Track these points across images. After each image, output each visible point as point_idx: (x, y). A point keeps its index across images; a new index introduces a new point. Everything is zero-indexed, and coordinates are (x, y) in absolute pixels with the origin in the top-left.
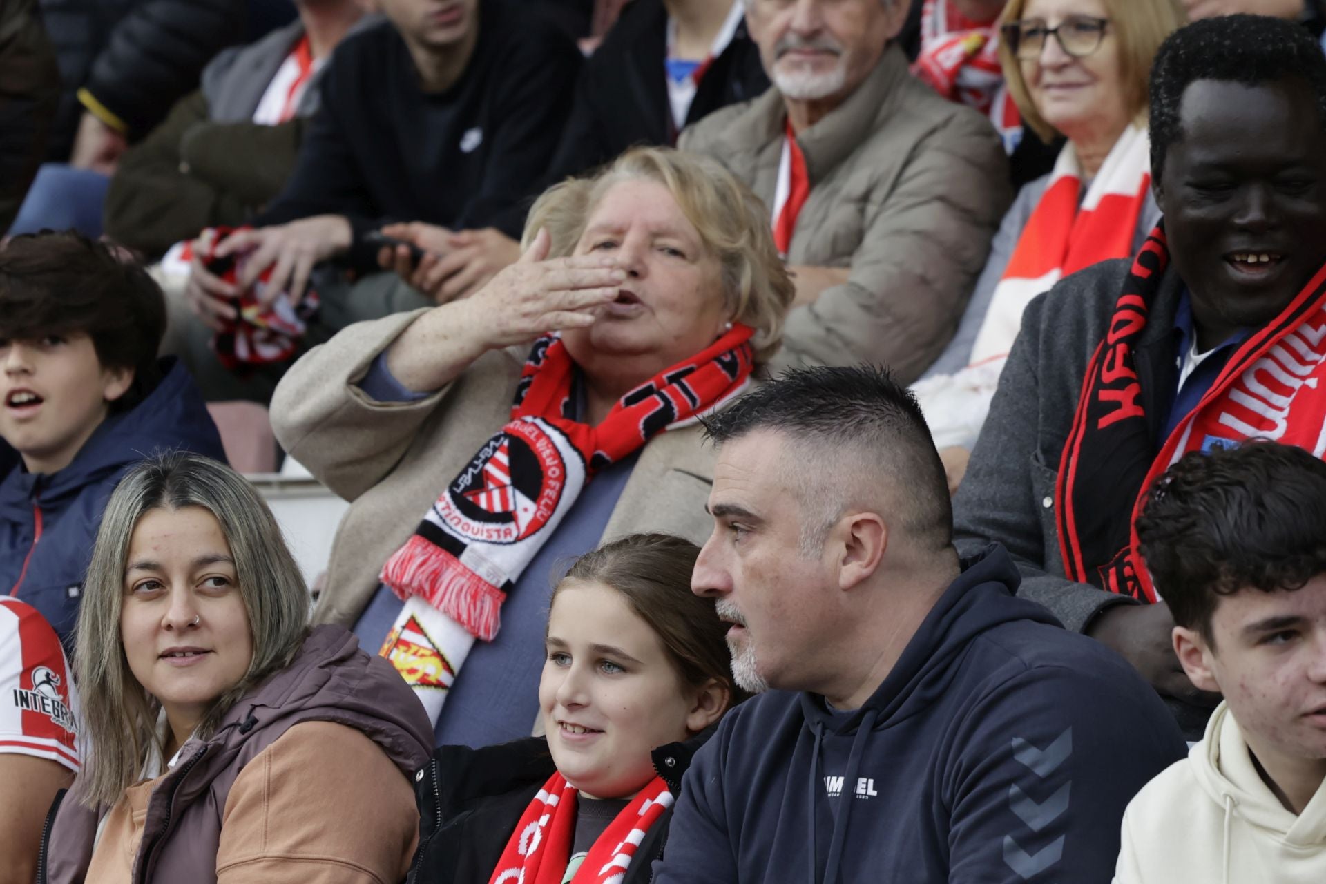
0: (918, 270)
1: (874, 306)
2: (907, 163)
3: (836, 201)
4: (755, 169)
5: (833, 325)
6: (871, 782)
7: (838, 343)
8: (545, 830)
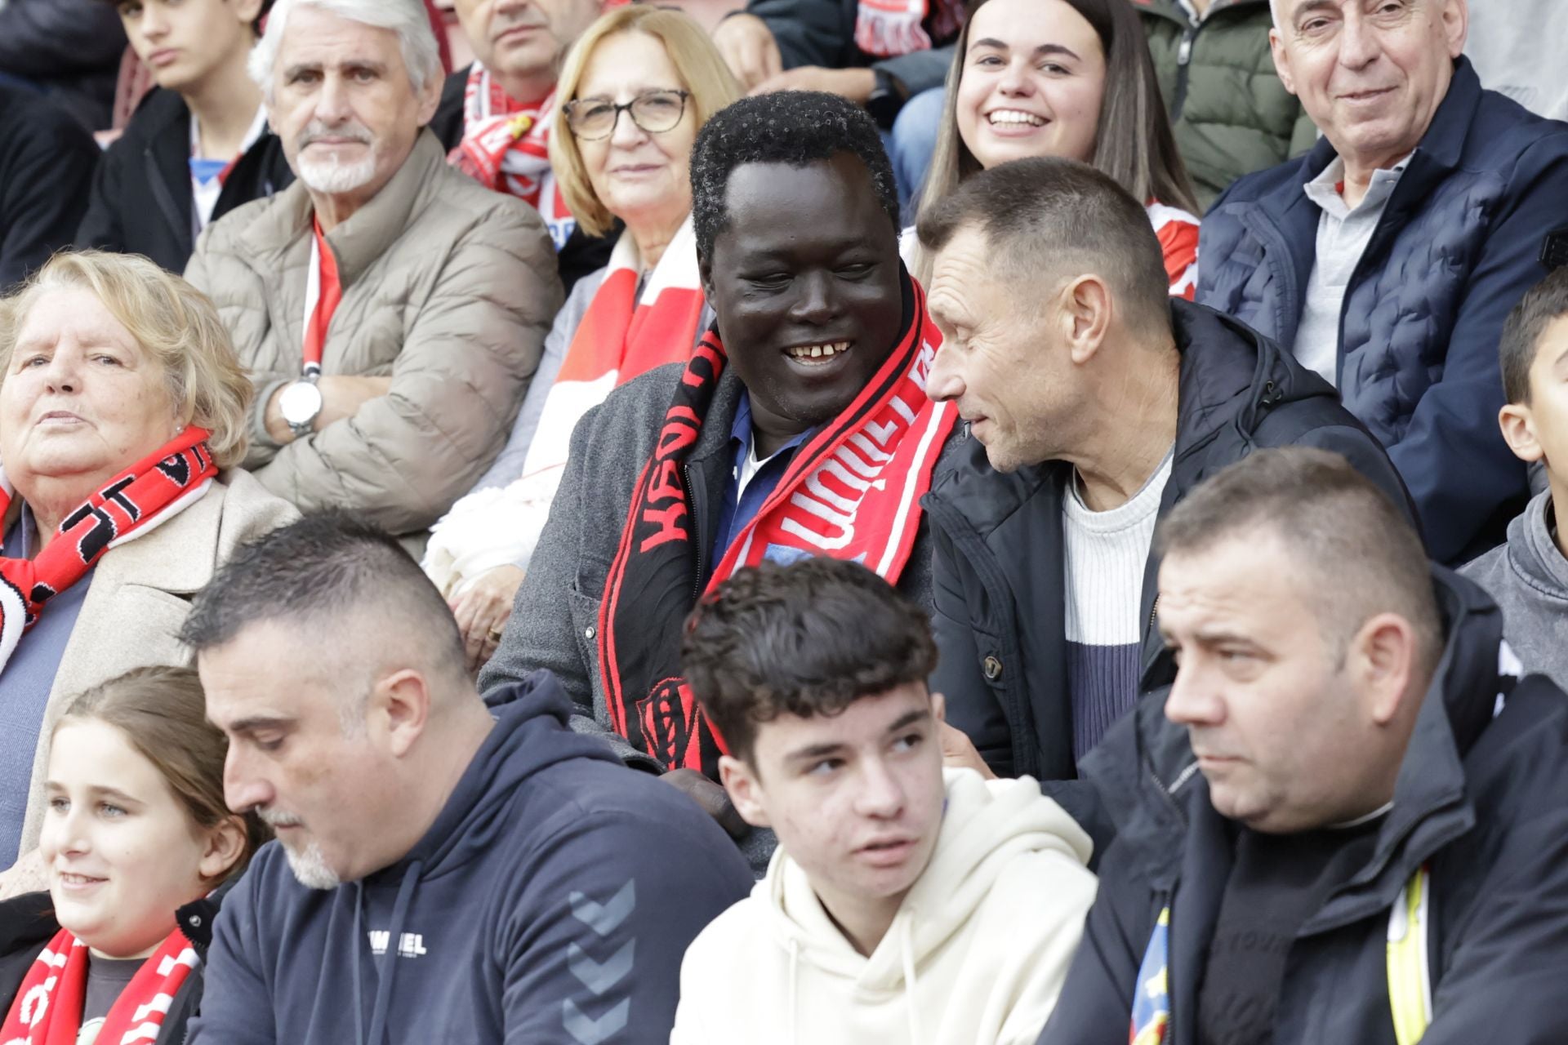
0: (466, 377)
1: (419, 419)
2: (447, 262)
3: (373, 302)
4: (281, 270)
5: (372, 440)
6: (419, 938)
7: (382, 460)
8: (53, 996)
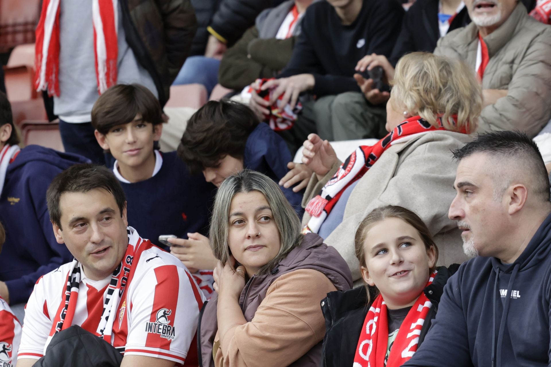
0: (535, 90)
1: (518, 105)
2: (528, 48)
3: (500, 63)
4: (467, 52)
5: (502, 113)
6: (518, 292)
7: (505, 120)
8: (377, 323)
